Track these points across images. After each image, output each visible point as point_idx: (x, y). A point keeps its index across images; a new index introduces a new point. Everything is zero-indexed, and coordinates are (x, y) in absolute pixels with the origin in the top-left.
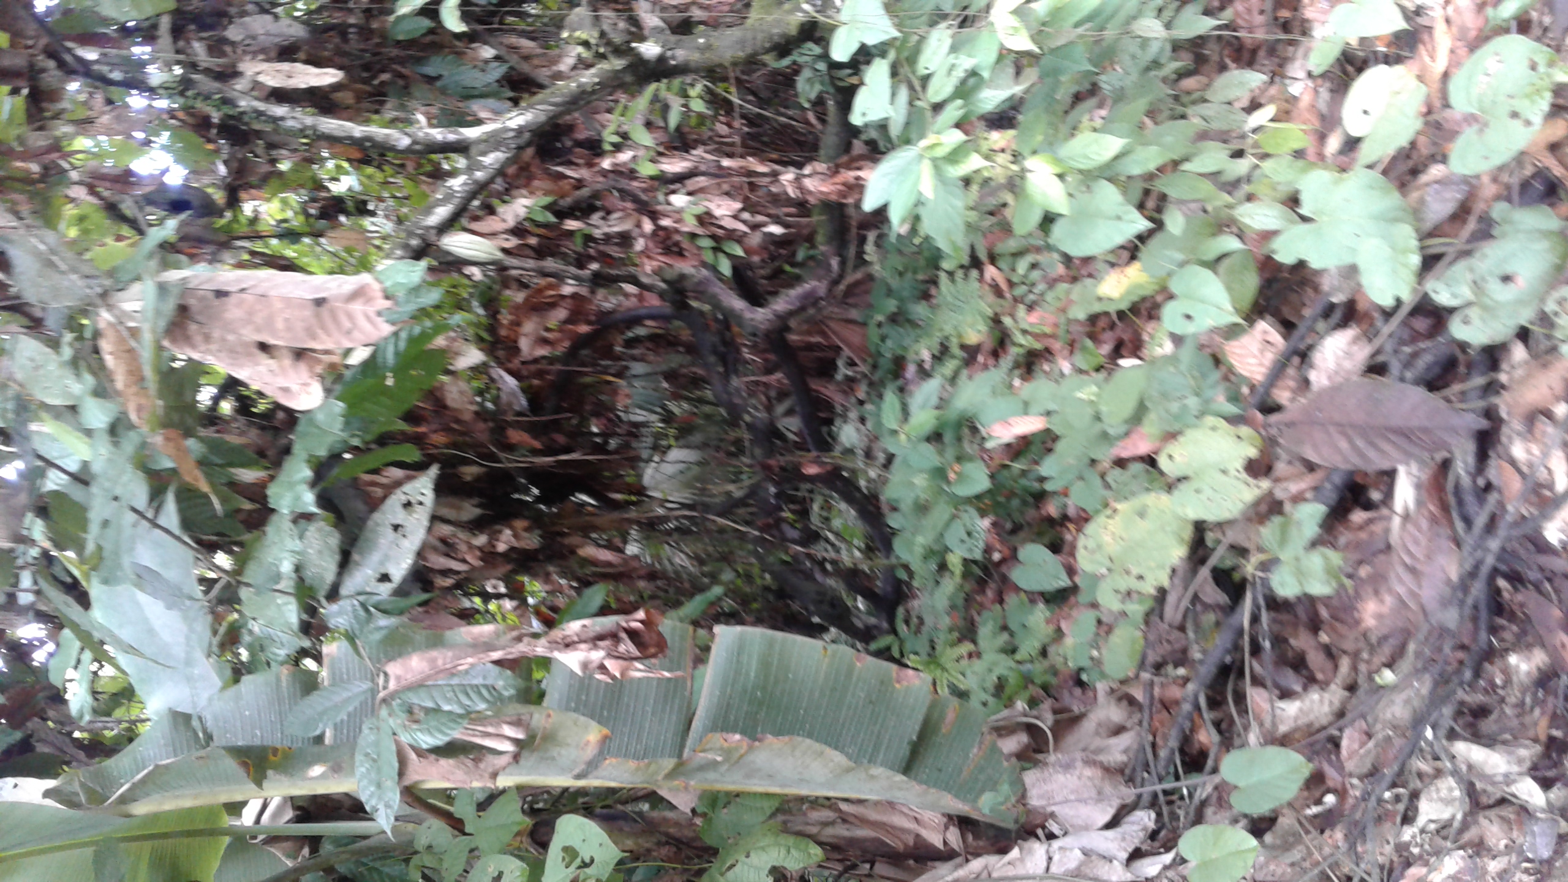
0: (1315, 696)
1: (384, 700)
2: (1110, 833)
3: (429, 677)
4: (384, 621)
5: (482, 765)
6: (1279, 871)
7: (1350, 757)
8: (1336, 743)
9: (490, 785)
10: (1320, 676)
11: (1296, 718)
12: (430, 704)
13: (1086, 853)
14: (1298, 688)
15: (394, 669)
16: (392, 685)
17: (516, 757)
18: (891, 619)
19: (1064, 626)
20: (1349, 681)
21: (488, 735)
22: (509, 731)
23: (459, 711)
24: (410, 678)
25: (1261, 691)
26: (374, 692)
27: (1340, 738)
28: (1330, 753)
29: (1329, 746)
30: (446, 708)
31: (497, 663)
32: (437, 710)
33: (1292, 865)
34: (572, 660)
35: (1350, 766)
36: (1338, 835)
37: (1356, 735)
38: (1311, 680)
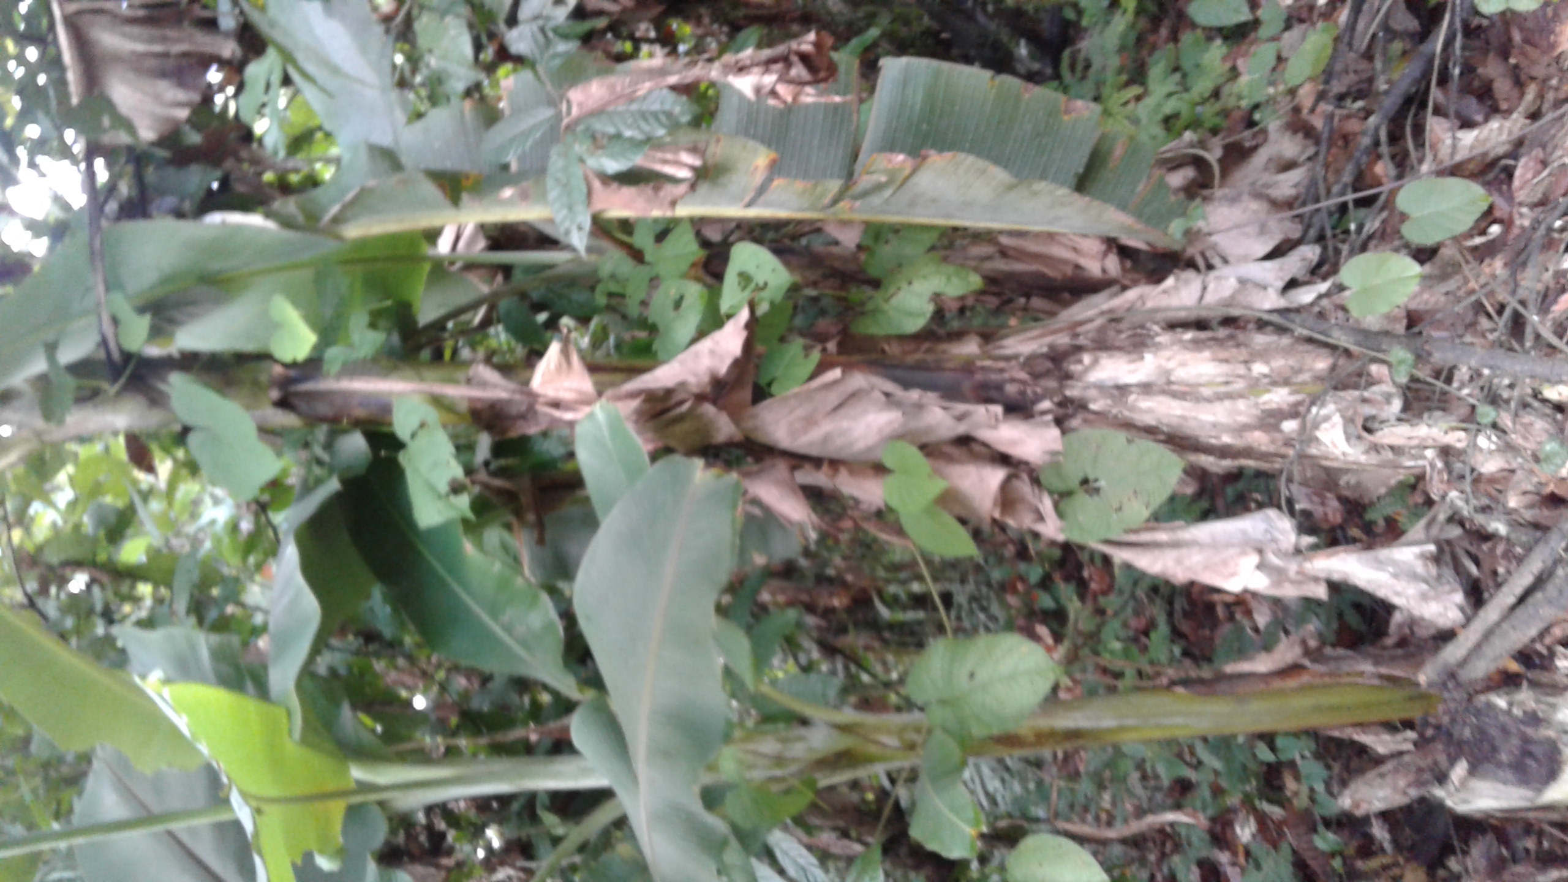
0: (1494, 124)
1: (568, 127)
2: (1268, 264)
3: (609, 103)
4: (562, 47)
5: (662, 194)
6: (1433, 300)
7: (1521, 188)
8: (1509, 173)
9: (669, 214)
10: (1504, 106)
11: (1472, 147)
12: (611, 130)
13: (1243, 282)
14: (1479, 118)
15: (576, 95)
16: (575, 111)
17: (693, 187)
18: (1056, 63)
19: (1240, 63)
20: (1532, 109)
21: (665, 162)
22: (687, 158)
23: (640, 136)
24: (592, 104)
25: (1442, 120)
26: (558, 117)
27: (1515, 167)
28: (1501, 182)
29: (1503, 176)
30: (628, 133)
31: (673, 88)
32: (618, 136)
33: (1447, 293)
34: (745, 84)
35: (1521, 196)
36: (1498, 265)
37: (1531, 164)
38: (1494, 110)
